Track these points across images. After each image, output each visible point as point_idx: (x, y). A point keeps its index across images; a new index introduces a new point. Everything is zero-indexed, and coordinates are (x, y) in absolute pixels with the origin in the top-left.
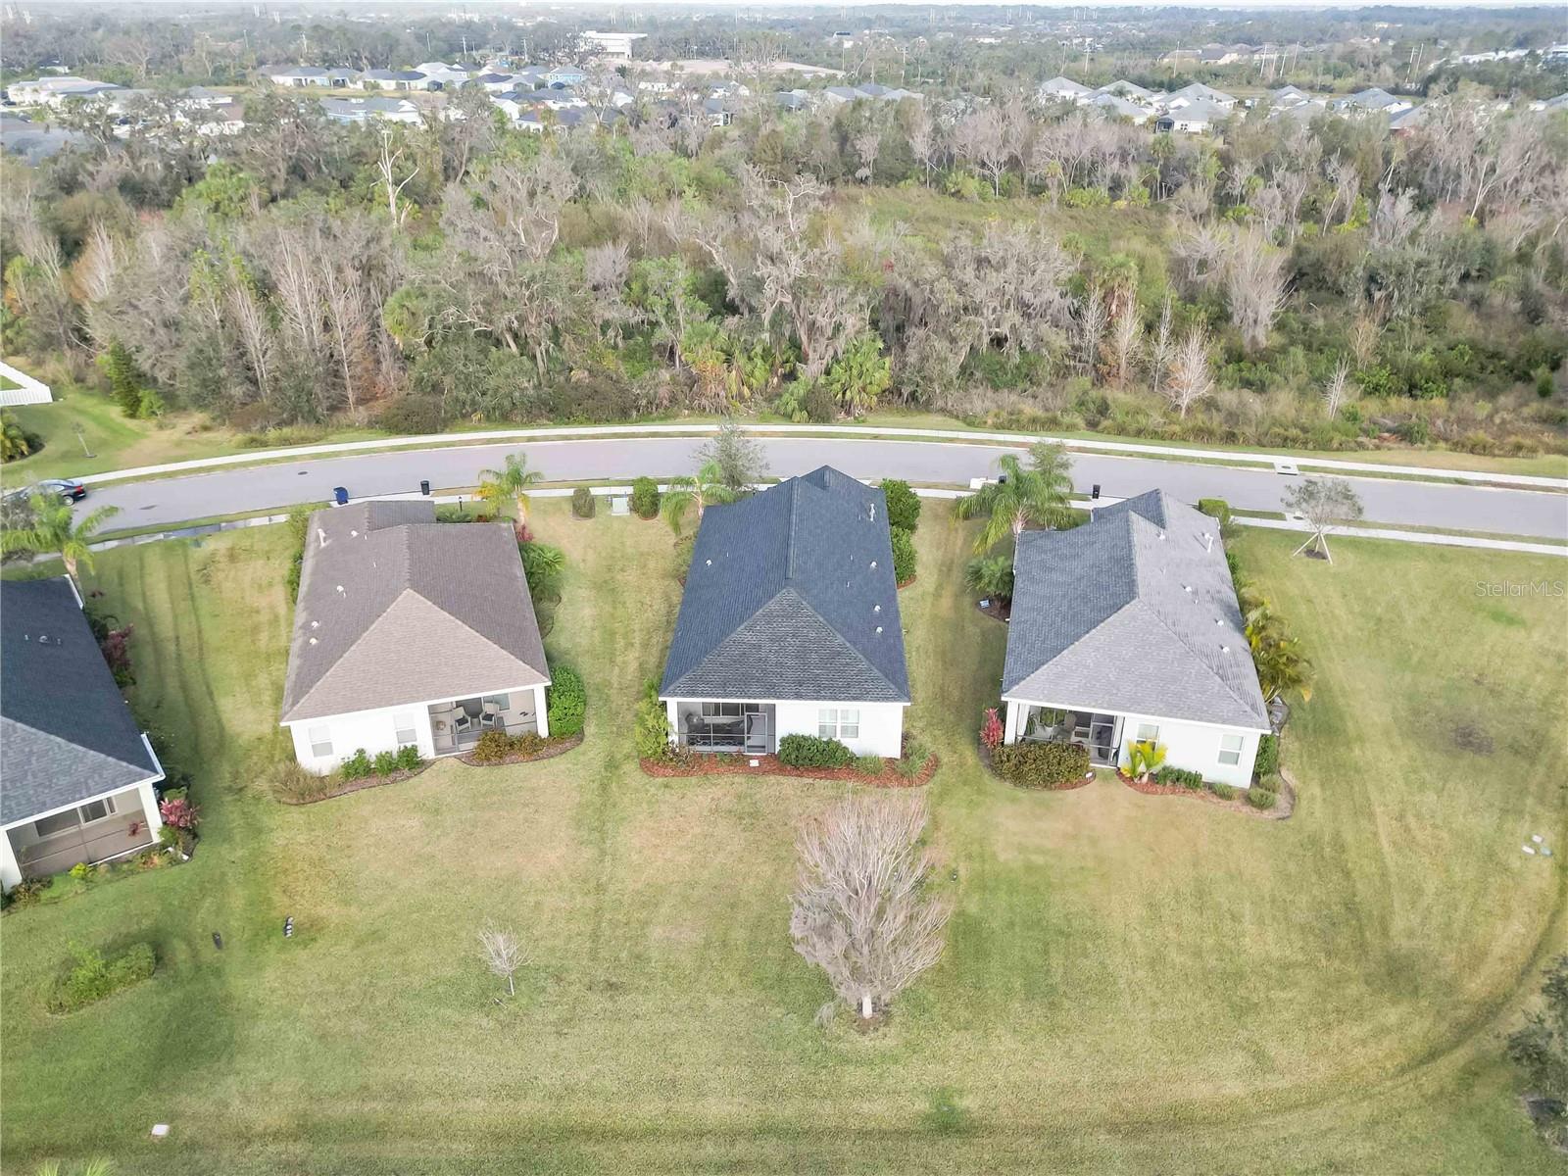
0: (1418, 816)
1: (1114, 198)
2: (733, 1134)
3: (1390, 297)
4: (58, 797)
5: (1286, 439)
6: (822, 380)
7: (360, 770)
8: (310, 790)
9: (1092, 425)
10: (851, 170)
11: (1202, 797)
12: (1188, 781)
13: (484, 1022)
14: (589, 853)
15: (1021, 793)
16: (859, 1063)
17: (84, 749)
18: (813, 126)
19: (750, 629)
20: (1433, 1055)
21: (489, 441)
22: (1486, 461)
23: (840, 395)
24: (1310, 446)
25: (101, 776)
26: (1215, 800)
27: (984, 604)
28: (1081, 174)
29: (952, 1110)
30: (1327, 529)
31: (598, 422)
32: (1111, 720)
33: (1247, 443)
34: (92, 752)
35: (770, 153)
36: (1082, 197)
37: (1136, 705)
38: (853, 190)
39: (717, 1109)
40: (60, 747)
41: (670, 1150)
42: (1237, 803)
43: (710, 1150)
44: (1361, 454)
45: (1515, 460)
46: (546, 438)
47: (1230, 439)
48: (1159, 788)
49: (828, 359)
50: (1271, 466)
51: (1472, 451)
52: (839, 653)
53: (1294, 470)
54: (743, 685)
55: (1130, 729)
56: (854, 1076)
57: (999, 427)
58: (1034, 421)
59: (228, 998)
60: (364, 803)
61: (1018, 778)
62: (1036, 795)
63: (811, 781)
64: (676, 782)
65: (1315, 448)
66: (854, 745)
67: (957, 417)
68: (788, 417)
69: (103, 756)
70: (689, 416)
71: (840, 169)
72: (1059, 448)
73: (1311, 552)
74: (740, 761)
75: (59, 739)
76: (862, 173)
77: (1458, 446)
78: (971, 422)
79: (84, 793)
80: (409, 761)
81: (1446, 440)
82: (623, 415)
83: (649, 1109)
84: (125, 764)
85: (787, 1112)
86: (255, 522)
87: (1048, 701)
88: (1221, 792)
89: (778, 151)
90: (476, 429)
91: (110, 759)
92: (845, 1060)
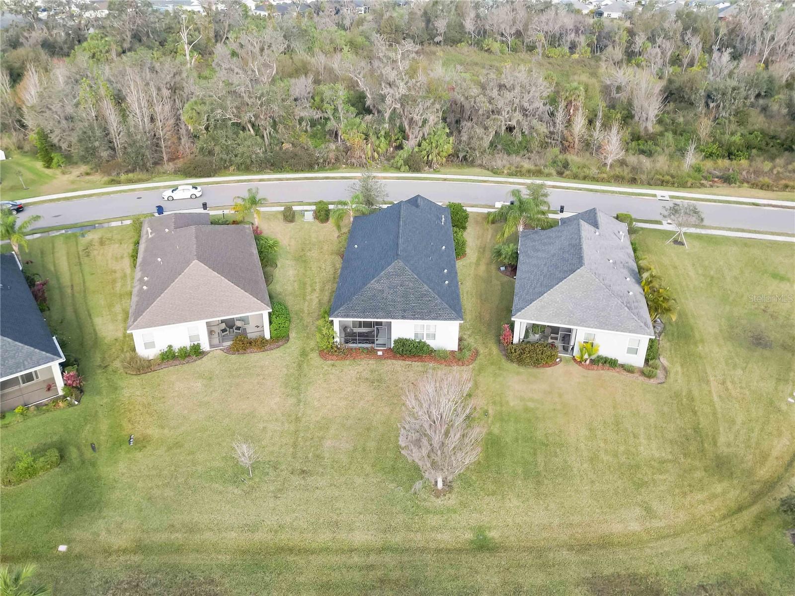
0: (733, 382)
1: (572, 53)
2: (368, 551)
3: (718, 106)
4: (8, 371)
5: (663, 182)
6: (416, 149)
7: (169, 357)
8: (143, 367)
9: (560, 174)
10: (432, 38)
11: (618, 372)
12: (611, 363)
13: (236, 491)
14: (292, 401)
15: (522, 369)
16: (435, 513)
17: (22, 345)
18: (412, 13)
19: (378, 282)
20: (740, 509)
21: (238, 181)
22: (769, 194)
23: (426, 157)
24: (676, 185)
25: (31, 359)
26: (625, 373)
27: (503, 269)
28: (554, 40)
29: (485, 538)
30: (684, 230)
31: (297, 171)
32: (570, 330)
33: (642, 183)
34: (26, 346)
35: (389, 28)
36: (555, 52)
37: (583, 323)
38: (433, 48)
39: (359, 538)
40: (9, 344)
41: (335, 559)
42: (636, 375)
43: (356, 559)
44: (703, 190)
45: (785, 193)
46: (269, 180)
47: (633, 181)
48: (595, 367)
49: (419, 138)
50: (655, 196)
51: (761, 188)
53: (667, 198)
54: (374, 311)
55: (580, 336)
56: (433, 520)
57: (510, 175)
58: (529, 171)
59: (99, 478)
60: (172, 374)
61: (520, 361)
62: (530, 370)
63: (410, 363)
64: (338, 363)
65: (678, 187)
66: (433, 344)
67: (488, 169)
68: (398, 169)
69: (32, 348)
70: (345, 168)
71: (426, 37)
72: (542, 186)
73: (676, 242)
74: (372, 352)
75: (9, 340)
76: (437, 39)
77: (754, 185)
78: (495, 172)
79: (22, 369)
80: (196, 352)
81: (748, 182)
82: (310, 167)
83: (324, 537)
84: (44, 353)
85: (397, 539)
86: (114, 224)
87: (537, 320)
88: (628, 369)
89: (393, 27)
90: (232, 175)
91: (36, 350)
92: (428, 511)
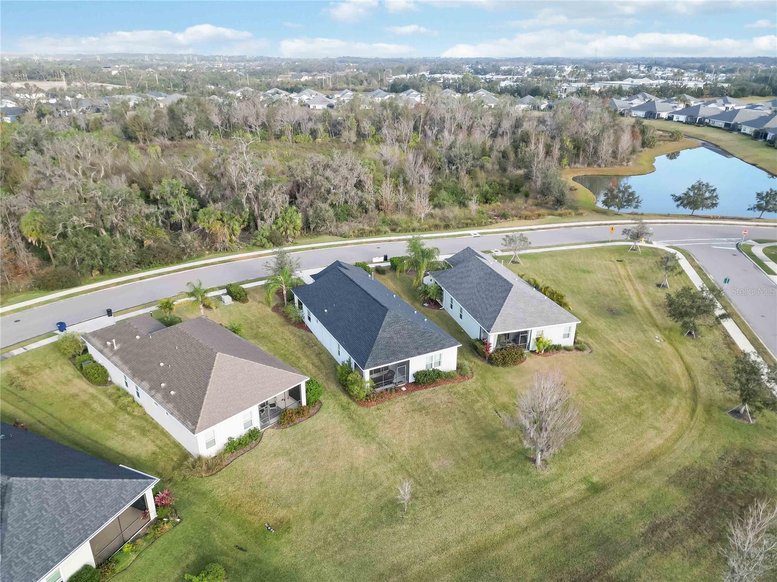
0: (623, 339)
1: (315, 138)
2: (535, 524)
4: (111, 510)
5: (467, 224)
7: (235, 447)
9: (393, 230)
10: (182, 134)
11: (563, 353)
12: (557, 348)
13: (404, 527)
14: (374, 447)
15: (507, 369)
16: (552, 481)
17: (108, 480)
19: (384, 331)
20: (694, 411)
21: (118, 284)
22: (528, 222)
23: (284, 233)
24: (476, 225)
25: (127, 491)
26: (567, 352)
27: (426, 305)
28: (297, 128)
29: (592, 483)
30: (517, 253)
31: (167, 264)
32: (526, 332)
33: (454, 228)
34: (113, 480)
35: (137, 126)
36: (300, 138)
37: (534, 324)
38: (185, 142)
39: (522, 518)
40: (93, 483)
41: (522, 540)
42: (574, 351)
43: (534, 534)
44: (493, 226)
45: (538, 220)
46: (149, 277)
47: (447, 227)
48: (548, 353)
50: (470, 235)
51: (525, 219)
52: (425, 332)
53: (478, 235)
54: (394, 355)
55: (534, 333)
56: (554, 486)
57: (358, 237)
58: (371, 232)
60: (247, 461)
61: (504, 364)
62: (513, 368)
63: (432, 389)
64: (380, 405)
65: (478, 226)
66: (441, 368)
67: (336, 235)
68: (263, 247)
69: (120, 480)
70: (209, 254)
71: (176, 133)
73: (513, 262)
74: (397, 390)
75: (90, 480)
76: (188, 134)
77: (520, 218)
78: (344, 236)
79: (124, 503)
80: (254, 435)
81: (516, 216)
82: (179, 259)
83: (499, 529)
84: (135, 480)
85: (544, 507)
87: (506, 331)
88: (567, 349)
89: (142, 126)
90: (96, 281)
91: (125, 480)
92: (546, 483)
